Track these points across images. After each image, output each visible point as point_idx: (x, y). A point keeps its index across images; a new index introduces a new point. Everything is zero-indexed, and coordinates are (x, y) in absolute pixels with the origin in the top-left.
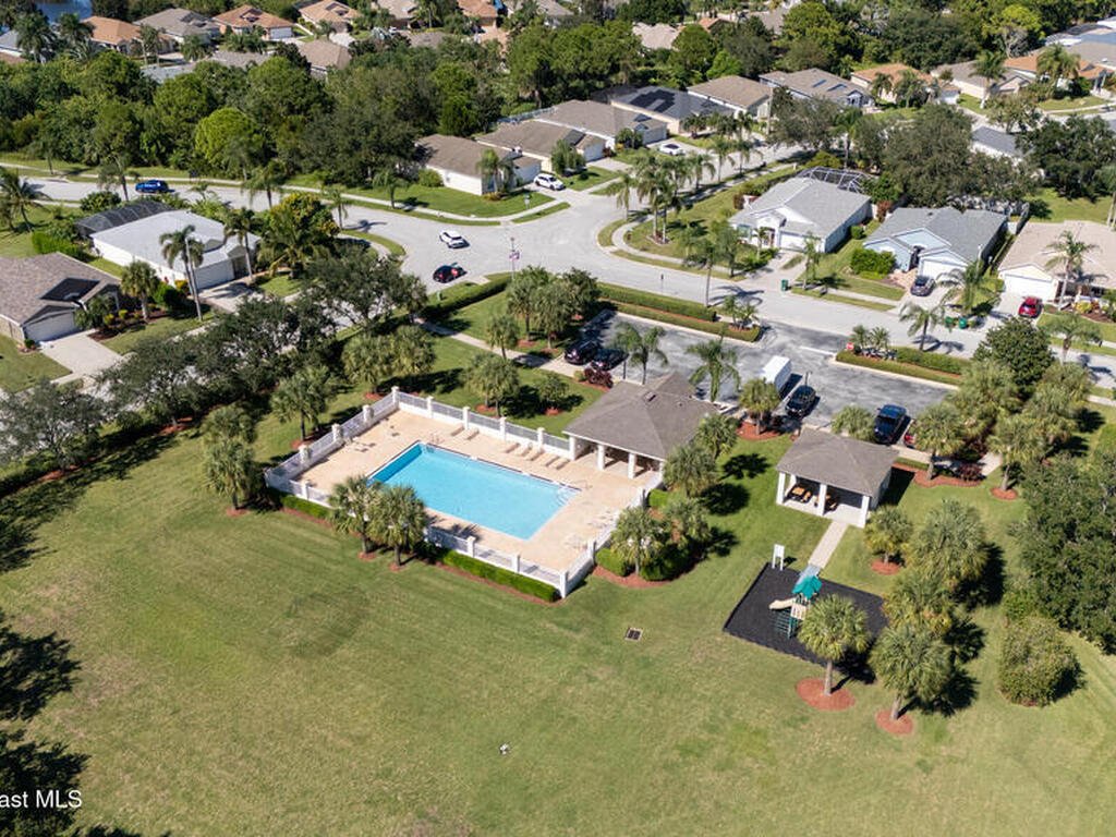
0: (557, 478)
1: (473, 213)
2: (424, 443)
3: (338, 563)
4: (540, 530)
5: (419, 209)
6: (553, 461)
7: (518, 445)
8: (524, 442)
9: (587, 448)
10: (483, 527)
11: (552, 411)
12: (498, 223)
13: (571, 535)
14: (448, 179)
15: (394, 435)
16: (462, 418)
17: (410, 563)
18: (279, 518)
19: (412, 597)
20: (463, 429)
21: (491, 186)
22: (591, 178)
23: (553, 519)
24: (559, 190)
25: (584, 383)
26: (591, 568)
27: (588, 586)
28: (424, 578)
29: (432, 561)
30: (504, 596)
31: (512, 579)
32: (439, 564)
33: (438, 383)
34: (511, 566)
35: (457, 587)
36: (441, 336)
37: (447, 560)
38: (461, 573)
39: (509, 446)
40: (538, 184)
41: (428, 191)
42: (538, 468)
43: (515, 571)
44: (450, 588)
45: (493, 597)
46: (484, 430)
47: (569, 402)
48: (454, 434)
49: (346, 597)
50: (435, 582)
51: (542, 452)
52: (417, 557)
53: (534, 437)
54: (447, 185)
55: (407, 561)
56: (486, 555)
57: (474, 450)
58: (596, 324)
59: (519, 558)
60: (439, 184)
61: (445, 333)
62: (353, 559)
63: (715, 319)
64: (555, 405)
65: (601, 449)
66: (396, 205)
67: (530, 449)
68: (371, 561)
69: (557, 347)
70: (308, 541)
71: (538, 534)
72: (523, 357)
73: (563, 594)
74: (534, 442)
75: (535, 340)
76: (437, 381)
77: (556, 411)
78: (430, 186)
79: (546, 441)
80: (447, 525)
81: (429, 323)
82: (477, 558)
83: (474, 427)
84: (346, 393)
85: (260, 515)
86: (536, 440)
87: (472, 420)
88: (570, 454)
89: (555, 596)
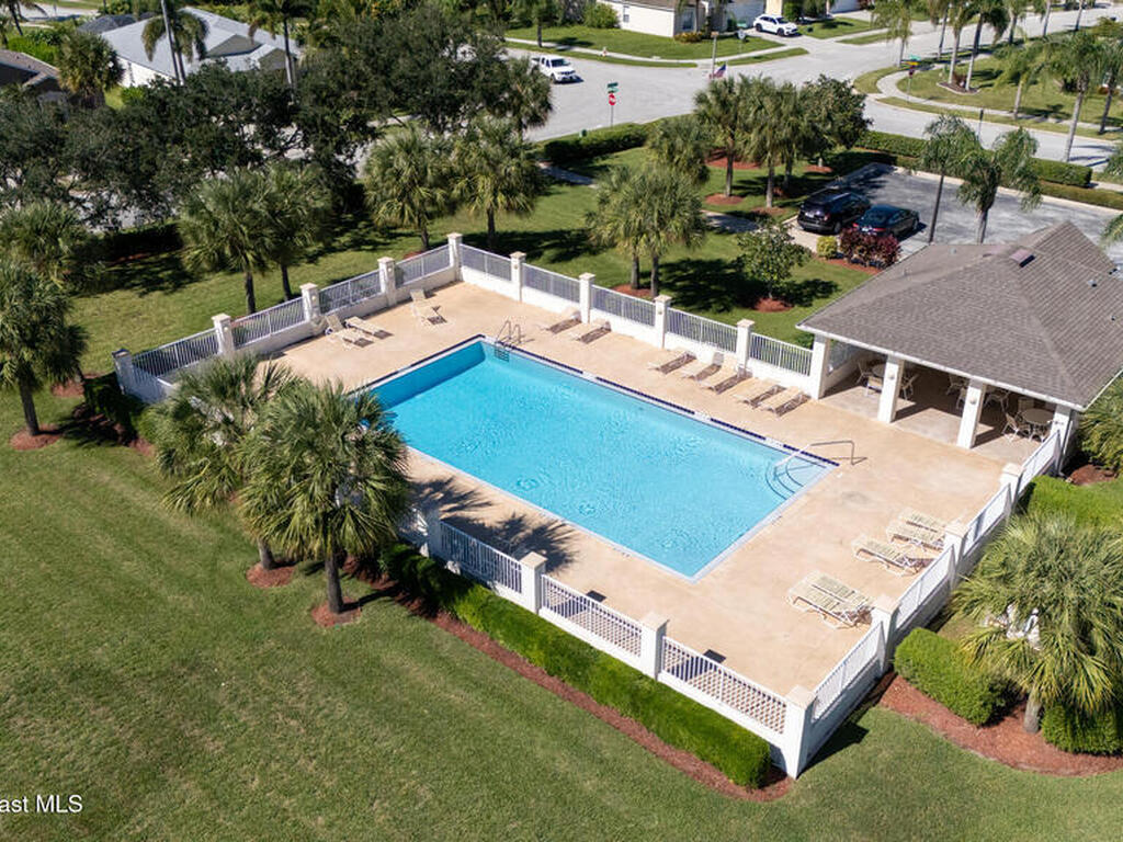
0: (777, 431)
1: (656, 55)
2: (490, 340)
3: (190, 585)
4: (730, 554)
5: (577, 49)
6: (770, 394)
7: (690, 358)
8: (705, 353)
9: (855, 371)
10: (580, 530)
11: (769, 303)
12: (695, 66)
13: (815, 576)
14: (626, 18)
15: (433, 321)
16: (576, 298)
17: (370, 606)
18: (116, 462)
19: (342, 710)
20: (578, 321)
21: (688, 26)
22: (840, 26)
23: (765, 528)
24: (791, 36)
25: (836, 263)
26: (875, 685)
27: (868, 745)
28: (392, 657)
29: (430, 610)
30: (608, 745)
31: (634, 694)
32: (444, 618)
33: (547, 247)
34: (636, 651)
35: (474, 697)
36: (572, 184)
37: (465, 610)
38: (498, 654)
39: (669, 359)
40: (759, 27)
41: (595, 32)
42: (730, 406)
43: (649, 671)
44: (456, 696)
45: (574, 745)
46: (620, 324)
47: (805, 291)
48: (556, 329)
49: (162, 691)
50: (419, 673)
51: (744, 376)
52: (390, 593)
53: (728, 342)
54: (624, 26)
55: (363, 601)
56: (570, 608)
57: (593, 362)
58: (857, 181)
59: (662, 631)
60: (612, 24)
61: (580, 181)
62: (229, 580)
63: (1087, 184)
64: (777, 295)
65: (892, 370)
66: (543, 44)
67: (716, 367)
68: (276, 590)
69: (782, 206)
70: (148, 522)
71: (721, 565)
72: (717, 218)
73: (792, 768)
74: (727, 354)
75: (743, 196)
76: (546, 243)
77: (776, 304)
78: (599, 27)
79: (757, 350)
80: (490, 517)
81: (556, 168)
82: (546, 614)
83: (599, 317)
84: (373, 250)
85: (80, 451)
86: (733, 348)
87: (598, 302)
88: (811, 383)
89: (768, 769)
